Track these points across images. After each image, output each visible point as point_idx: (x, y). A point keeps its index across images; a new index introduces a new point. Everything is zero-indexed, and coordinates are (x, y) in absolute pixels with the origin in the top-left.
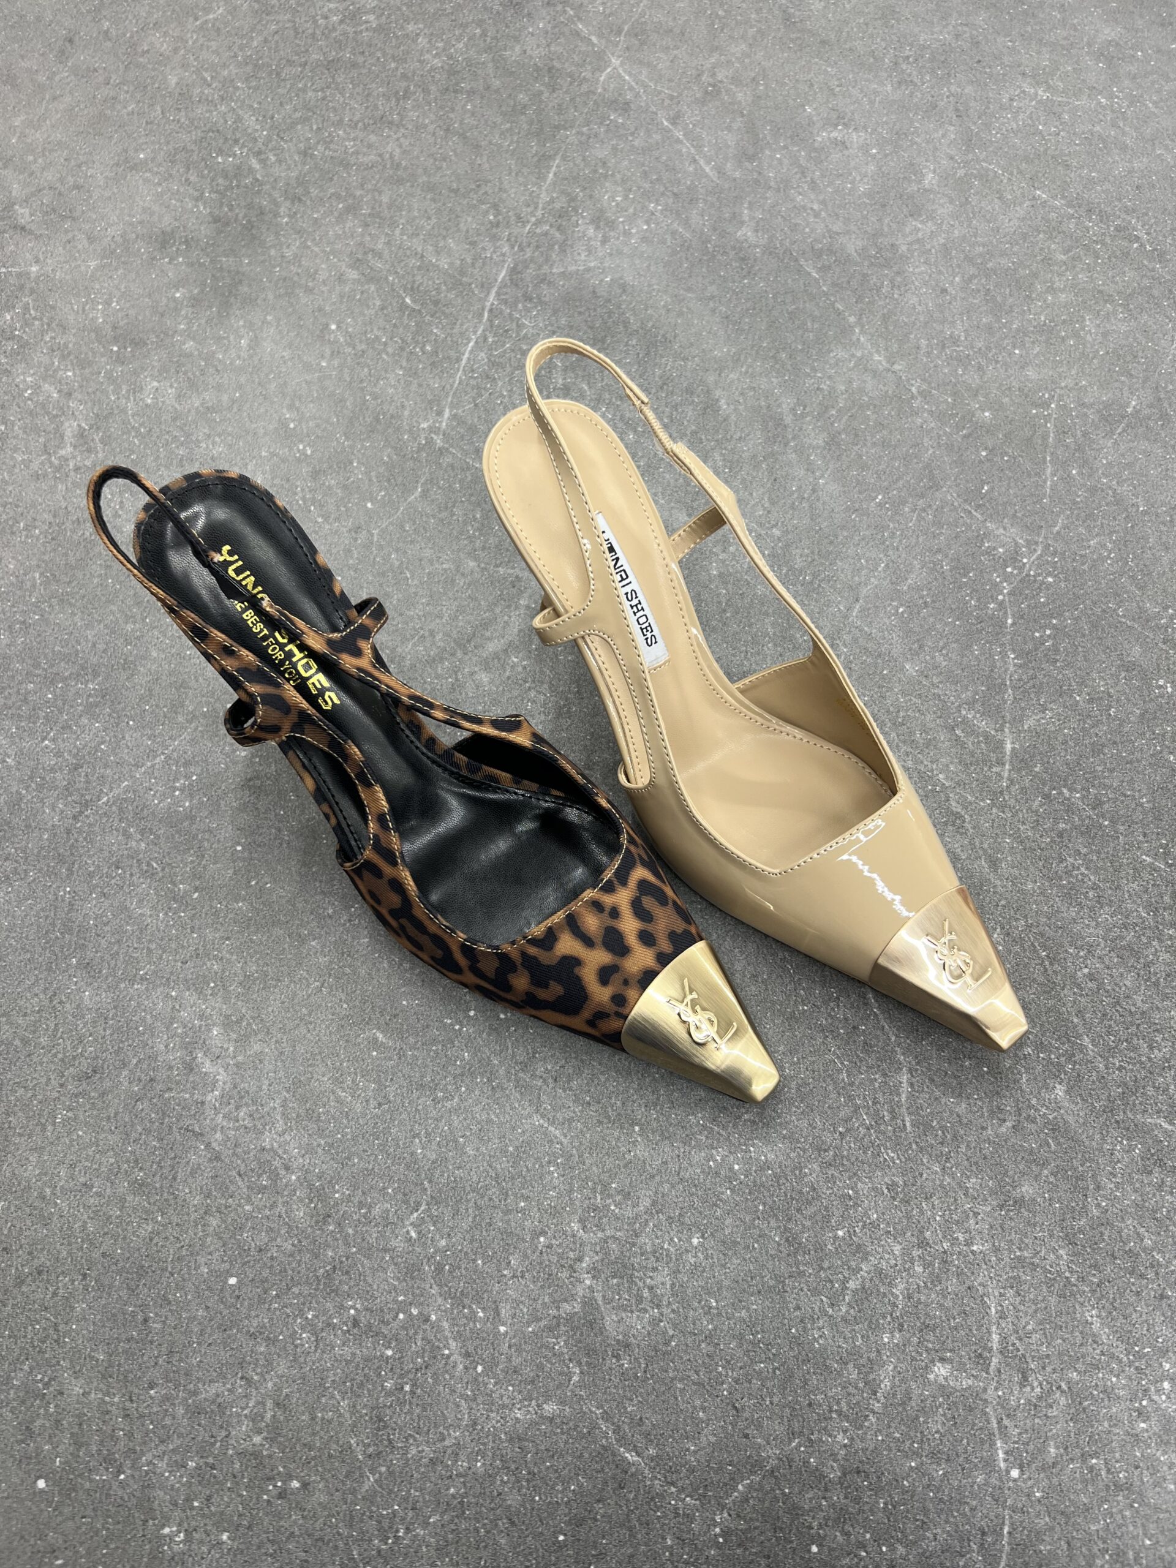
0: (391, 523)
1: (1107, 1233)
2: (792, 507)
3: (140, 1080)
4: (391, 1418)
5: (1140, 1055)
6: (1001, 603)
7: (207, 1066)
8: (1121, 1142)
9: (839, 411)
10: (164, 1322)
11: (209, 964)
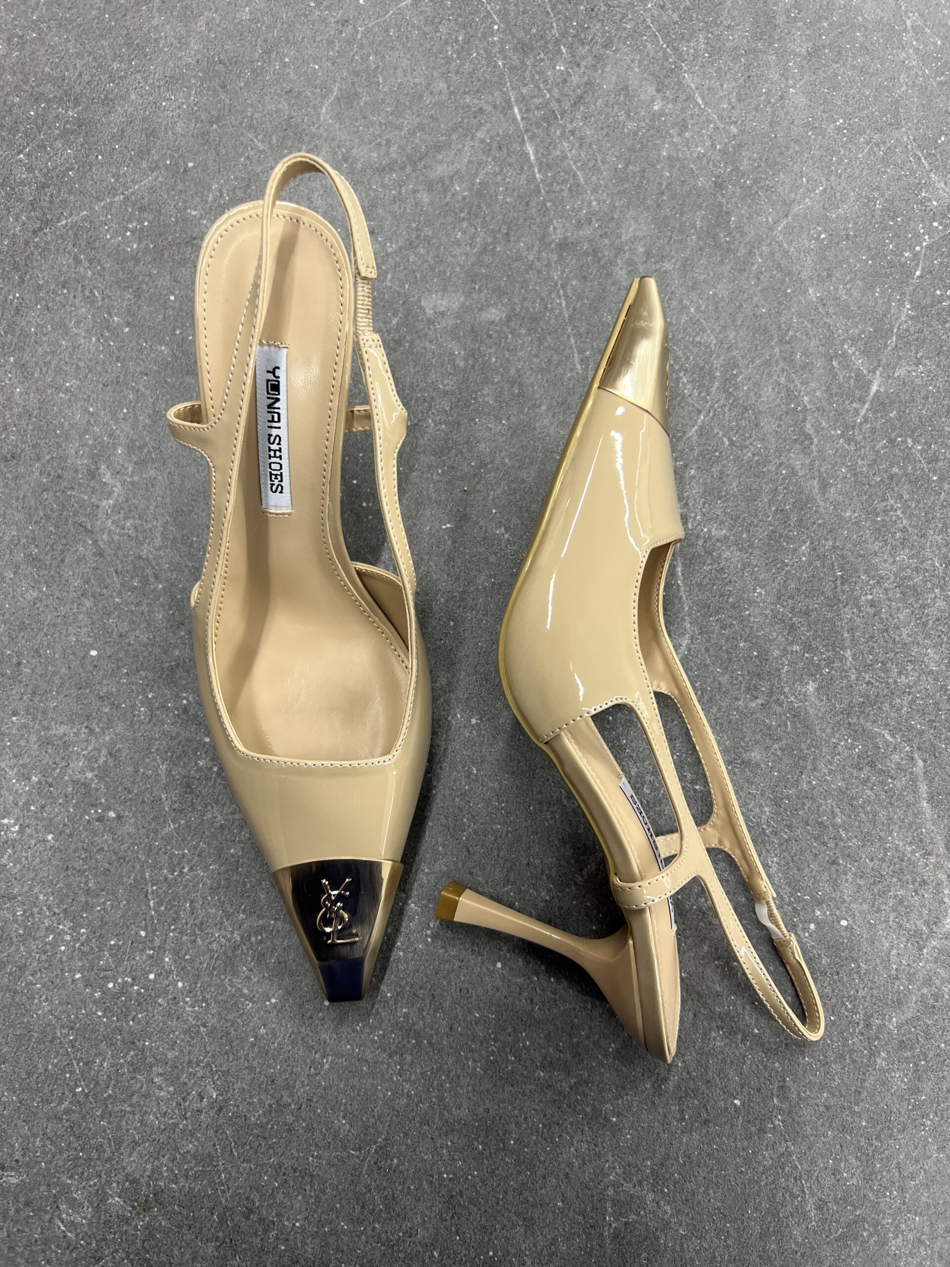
0: (378, 25)
1: (808, 805)
2: (756, 109)
3: (49, 474)
4: (197, 787)
5: (889, 677)
6: (916, 255)
7: (107, 478)
8: (846, 740)
9: (830, 24)
10: (33, 670)
11: (126, 392)
